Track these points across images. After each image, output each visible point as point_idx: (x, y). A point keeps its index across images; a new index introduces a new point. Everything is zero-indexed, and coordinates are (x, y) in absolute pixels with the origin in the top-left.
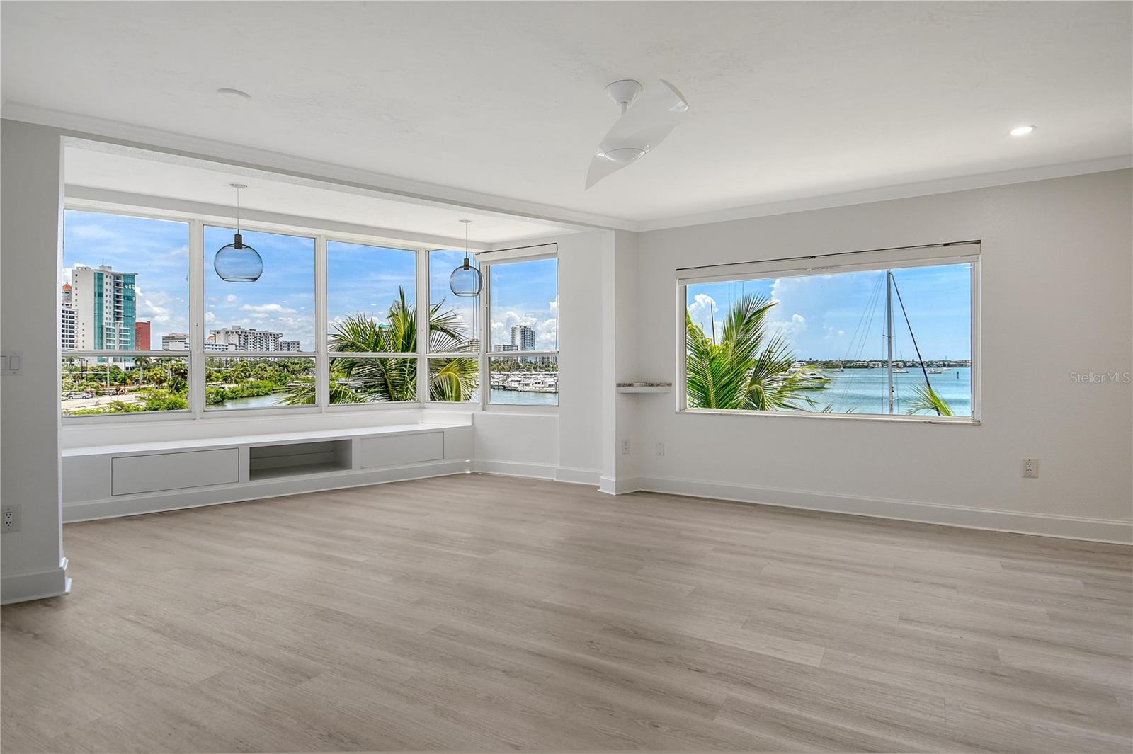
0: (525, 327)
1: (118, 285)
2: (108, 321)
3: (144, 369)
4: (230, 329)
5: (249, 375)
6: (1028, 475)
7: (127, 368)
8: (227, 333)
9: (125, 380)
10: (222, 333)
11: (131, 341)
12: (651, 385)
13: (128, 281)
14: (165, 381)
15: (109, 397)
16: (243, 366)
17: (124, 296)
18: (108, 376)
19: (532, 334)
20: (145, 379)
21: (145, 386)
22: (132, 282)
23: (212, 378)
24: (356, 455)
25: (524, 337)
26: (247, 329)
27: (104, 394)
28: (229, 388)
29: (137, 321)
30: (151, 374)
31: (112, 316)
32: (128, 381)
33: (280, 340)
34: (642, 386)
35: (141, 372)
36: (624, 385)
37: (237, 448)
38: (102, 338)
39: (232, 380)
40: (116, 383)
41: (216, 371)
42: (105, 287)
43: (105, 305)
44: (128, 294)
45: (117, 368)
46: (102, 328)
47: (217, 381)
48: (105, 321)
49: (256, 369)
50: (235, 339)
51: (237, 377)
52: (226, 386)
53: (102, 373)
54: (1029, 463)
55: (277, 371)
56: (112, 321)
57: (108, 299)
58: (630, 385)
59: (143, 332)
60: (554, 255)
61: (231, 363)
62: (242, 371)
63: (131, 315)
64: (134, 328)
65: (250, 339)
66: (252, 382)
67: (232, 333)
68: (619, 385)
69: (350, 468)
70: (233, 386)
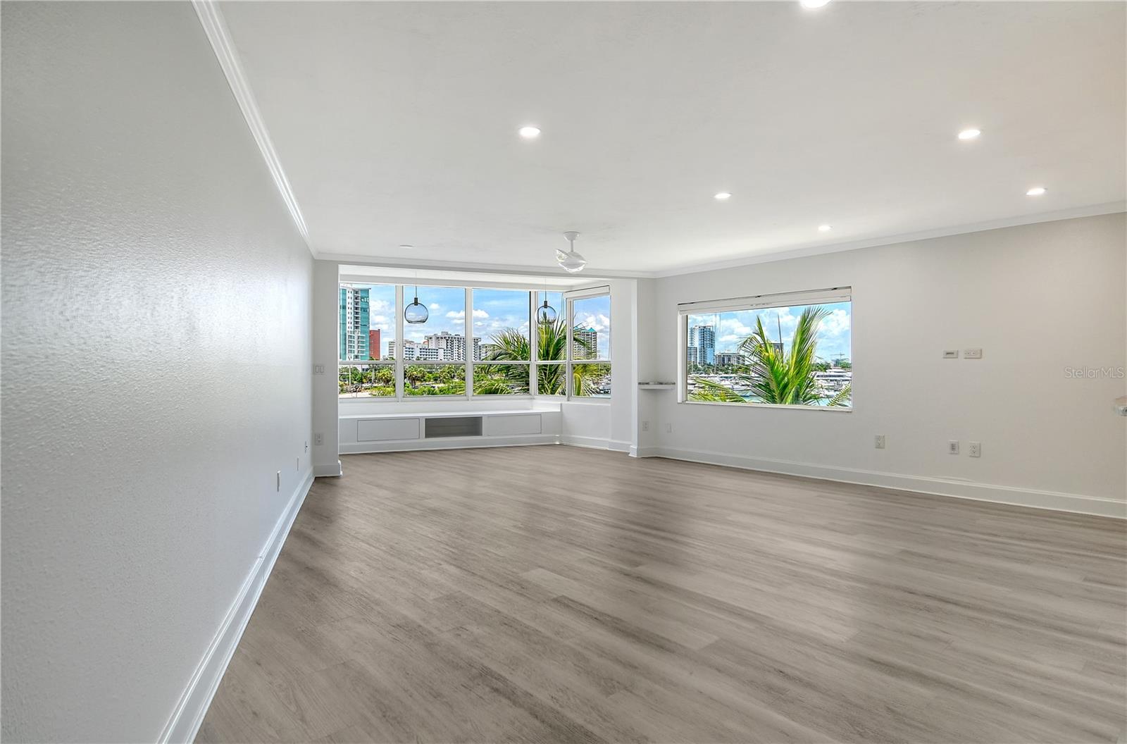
0: (705, 327)
1: (356, 299)
2: (350, 330)
3: (376, 370)
4: (440, 334)
5: (454, 376)
6: (878, 447)
7: (363, 370)
8: (438, 338)
9: (362, 379)
10: (433, 338)
11: (366, 346)
12: (661, 384)
13: (364, 295)
14: (390, 380)
15: (350, 394)
16: (449, 368)
17: (361, 308)
18: (350, 376)
19: (712, 334)
20: (376, 379)
21: (376, 385)
22: (366, 296)
23: (425, 378)
24: (485, 426)
25: (703, 338)
26: (453, 335)
27: (347, 391)
28: (438, 388)
29: (371, 329)
30: (380, 374)
31: (352, 325)
32: (364, 380)
33: (479, 343)
34: (655, 384)
35: (373, 373)
36: (643, 384)
37: (418, 418)
38: (345, 344)
39: (440, 381)
40: (355, 382)
41: (428, 372)
42: (348, 300)
43: (348, 315)
44: (364, 306)
45: (356, 369)
46: (345, 335)
47: (429, 381)
48: (347, 329)
49: (460, 371)
50: (443, 344)
51: (444, 378)
52: (436, 386)
53: (346, 373)
54: (878, 438)
55: (476, 372)
56: (352, 330)
57: (350, 311)
58: (647, 384)
59: (375, 337)
60: (608, 293)
61: (441, 365)
62: (448, 373)
63: (366, 326)
64: (368, 335)
65: (456, 343)
66: (456, 382)
67: (442, 338)
68: (640, 384)
69: (481, 435)
70: (442, 385)
